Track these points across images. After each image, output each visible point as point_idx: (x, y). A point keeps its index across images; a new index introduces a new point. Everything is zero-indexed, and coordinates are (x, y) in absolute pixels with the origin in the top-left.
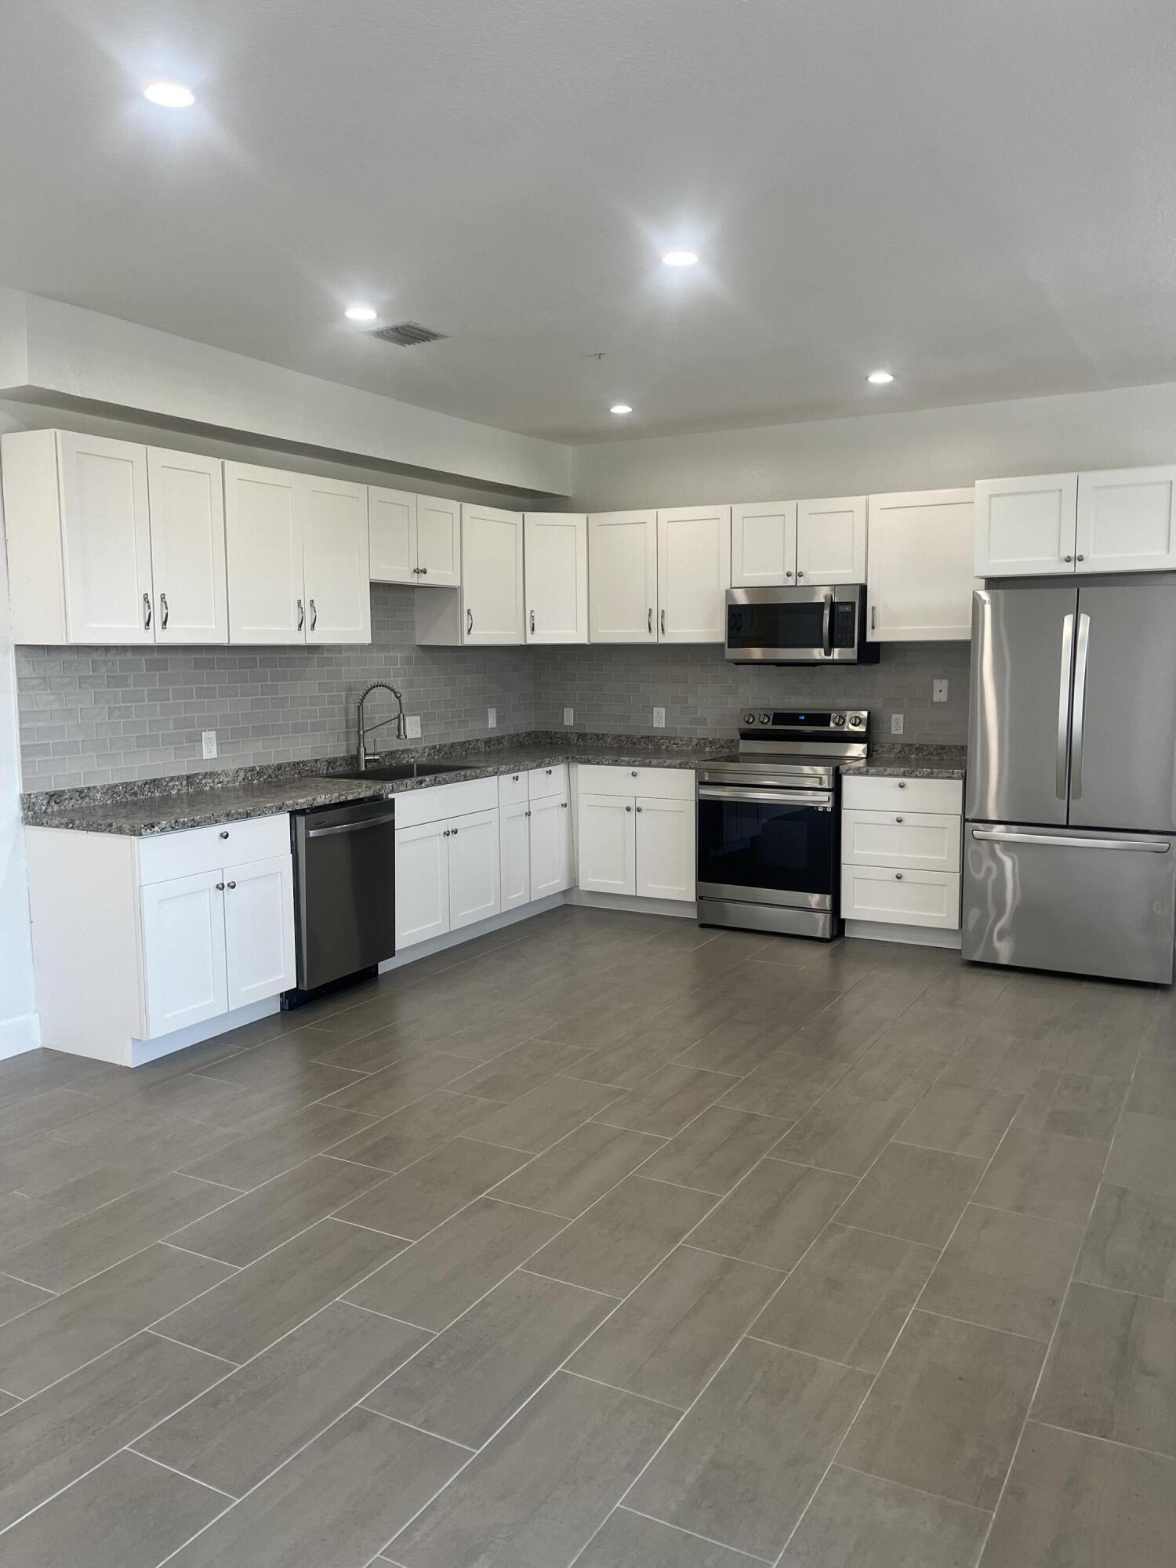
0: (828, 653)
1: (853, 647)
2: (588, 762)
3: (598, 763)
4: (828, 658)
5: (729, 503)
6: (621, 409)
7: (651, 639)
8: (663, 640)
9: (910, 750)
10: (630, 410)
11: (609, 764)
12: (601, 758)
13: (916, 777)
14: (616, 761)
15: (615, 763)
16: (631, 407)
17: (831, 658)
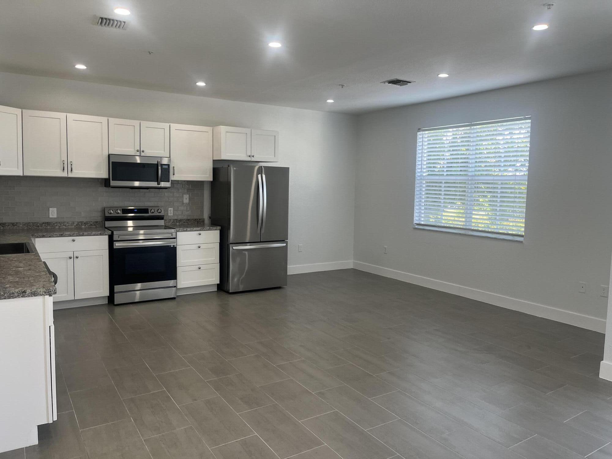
0: (159, 184)
1: (169, 182)
2: (43, 236)
3: (50, 237)
5: (108, 117)
6: (80, 67)
7: (64, 174)
8: (70, 175)
9: (176, 222)
10: (85, 67)
11: (57, 237)
12: (51, 234)
13: (205, 230)
14: (62, 235)
15: (61, 236)
17: (160, 186)
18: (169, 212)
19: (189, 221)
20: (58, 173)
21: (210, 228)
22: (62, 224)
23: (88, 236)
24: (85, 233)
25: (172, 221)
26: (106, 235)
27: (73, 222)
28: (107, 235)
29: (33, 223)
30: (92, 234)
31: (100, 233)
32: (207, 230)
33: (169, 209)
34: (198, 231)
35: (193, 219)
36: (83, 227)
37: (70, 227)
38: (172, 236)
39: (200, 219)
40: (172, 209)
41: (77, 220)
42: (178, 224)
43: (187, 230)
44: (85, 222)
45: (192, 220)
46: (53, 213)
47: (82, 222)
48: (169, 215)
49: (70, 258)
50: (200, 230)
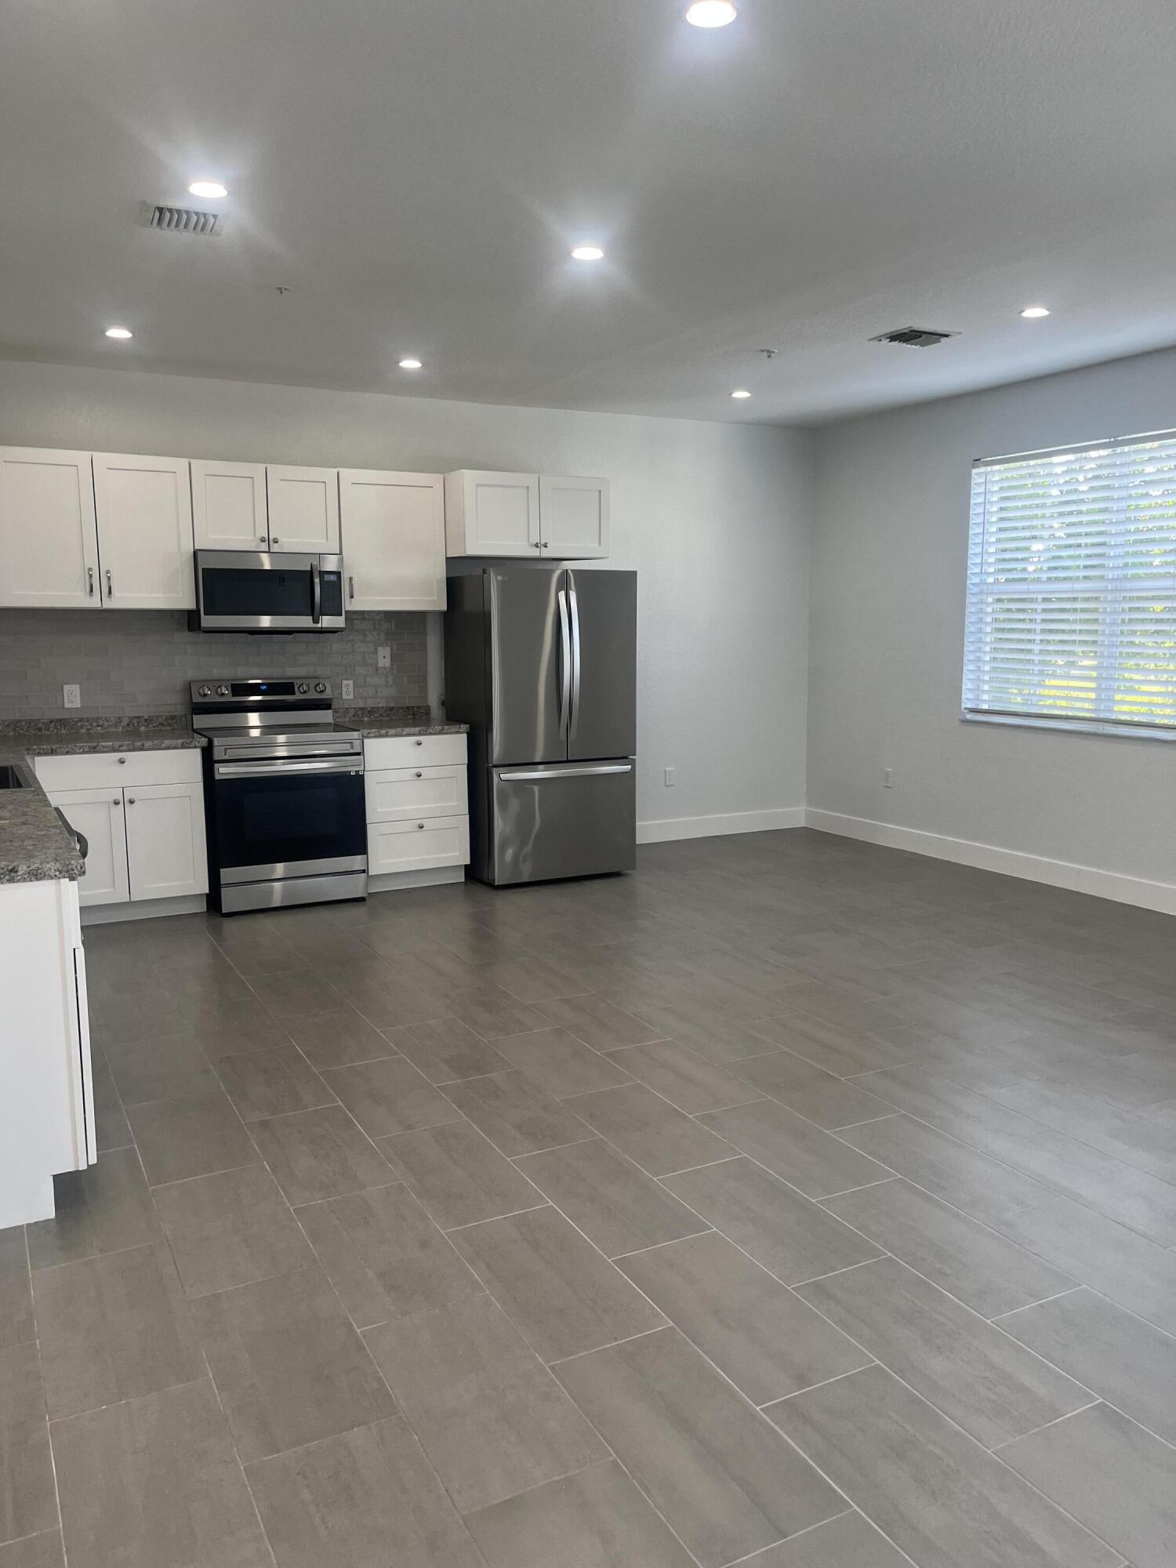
0: (316, 621)
1: (341, 615)
2: (53, 752)
3: (68, 753)
4: (315, 625)
5: (189, 458)
6: (118, 333)
7: (94, 603)
8: (109, 604)
9: (363, 714)
10: (129, 335)
11: (84, 753)
12: (70, 746)
13: (430, 734)
14: (95, 748)
15: (94, 750)
16: (131, 332)
17: (319, 625)
18: (344, 690)
19: (392, 712)
20: (78, 599)
21: (443, 730)
22: (95, 724)
23: (154, 749)
24: (148, 744)
25: (352, 712)
26: (195, 747)
27: (119, 718)
28: (198, 748)
29: (29, 722)
30: (164, 746)
31: (182, 744)
32: (435, 734)
33: (345, 682)
34: (414, 735)
35: (402, 708)
36: (143, 729)
37: (111, 729)
38: (352, 748)
39: (419, 708)
40: (351, 682)
41: (130, 711)
42: (366, 719)
43: (387, 733)
44: (146, 717)
45: (400, 710)
46: (73, 697)
47: (139, 717)
48: (345, 697)
49: (117, 803)
50: (420, 734)
